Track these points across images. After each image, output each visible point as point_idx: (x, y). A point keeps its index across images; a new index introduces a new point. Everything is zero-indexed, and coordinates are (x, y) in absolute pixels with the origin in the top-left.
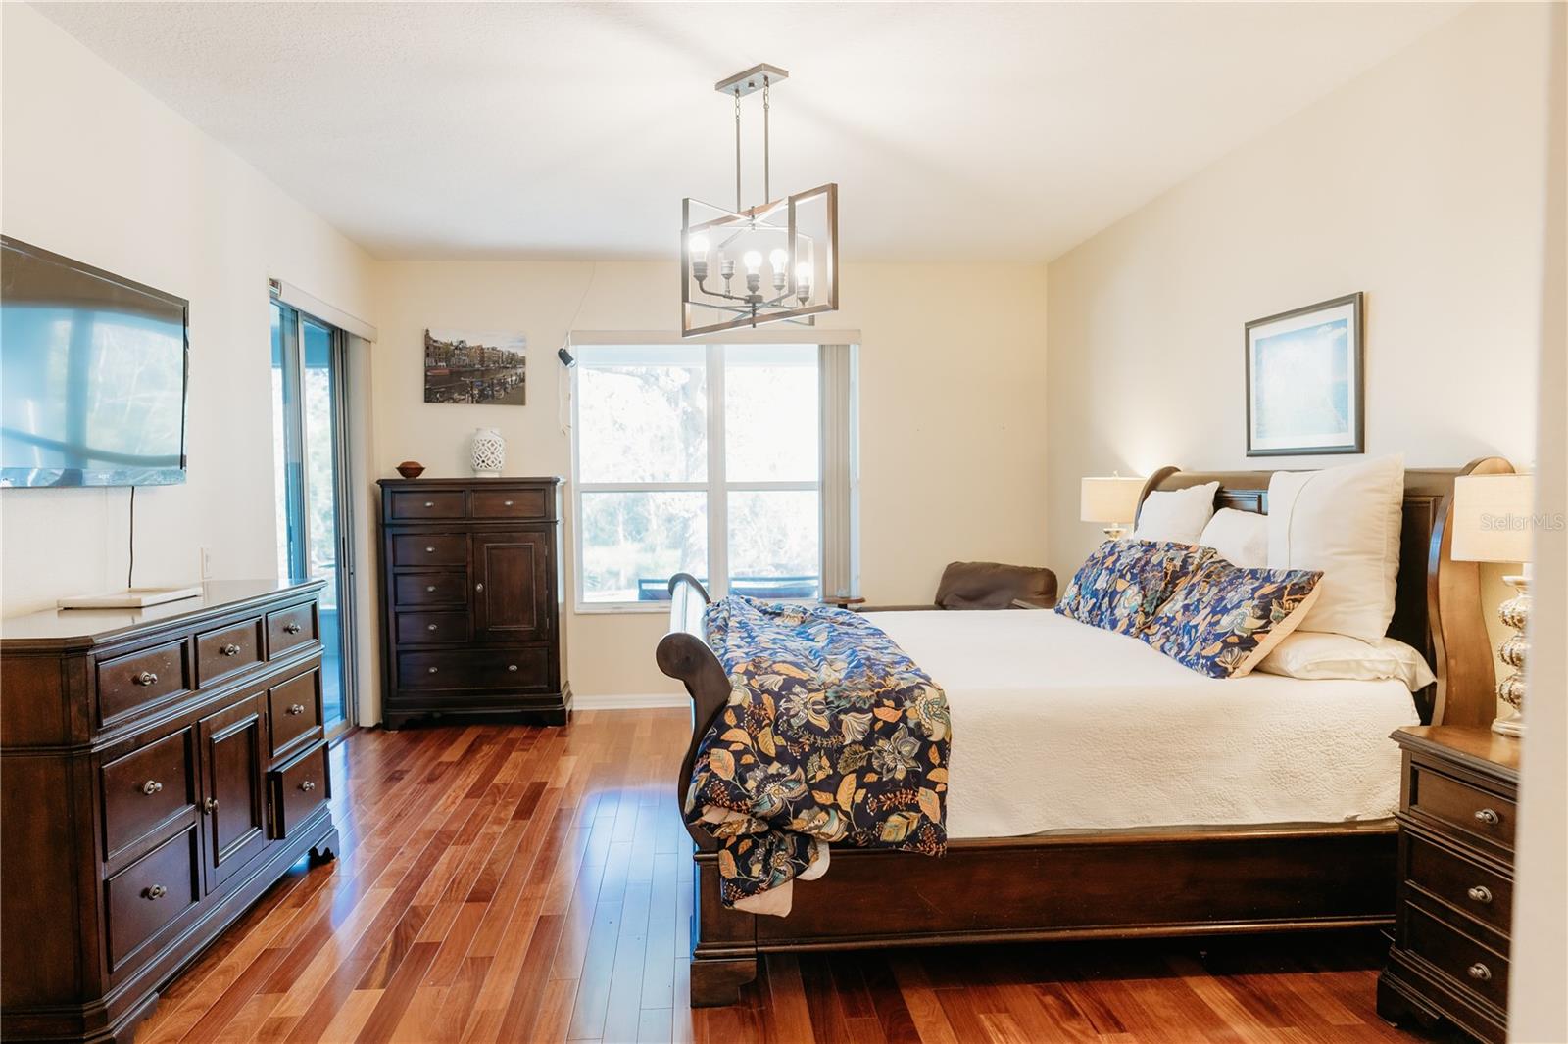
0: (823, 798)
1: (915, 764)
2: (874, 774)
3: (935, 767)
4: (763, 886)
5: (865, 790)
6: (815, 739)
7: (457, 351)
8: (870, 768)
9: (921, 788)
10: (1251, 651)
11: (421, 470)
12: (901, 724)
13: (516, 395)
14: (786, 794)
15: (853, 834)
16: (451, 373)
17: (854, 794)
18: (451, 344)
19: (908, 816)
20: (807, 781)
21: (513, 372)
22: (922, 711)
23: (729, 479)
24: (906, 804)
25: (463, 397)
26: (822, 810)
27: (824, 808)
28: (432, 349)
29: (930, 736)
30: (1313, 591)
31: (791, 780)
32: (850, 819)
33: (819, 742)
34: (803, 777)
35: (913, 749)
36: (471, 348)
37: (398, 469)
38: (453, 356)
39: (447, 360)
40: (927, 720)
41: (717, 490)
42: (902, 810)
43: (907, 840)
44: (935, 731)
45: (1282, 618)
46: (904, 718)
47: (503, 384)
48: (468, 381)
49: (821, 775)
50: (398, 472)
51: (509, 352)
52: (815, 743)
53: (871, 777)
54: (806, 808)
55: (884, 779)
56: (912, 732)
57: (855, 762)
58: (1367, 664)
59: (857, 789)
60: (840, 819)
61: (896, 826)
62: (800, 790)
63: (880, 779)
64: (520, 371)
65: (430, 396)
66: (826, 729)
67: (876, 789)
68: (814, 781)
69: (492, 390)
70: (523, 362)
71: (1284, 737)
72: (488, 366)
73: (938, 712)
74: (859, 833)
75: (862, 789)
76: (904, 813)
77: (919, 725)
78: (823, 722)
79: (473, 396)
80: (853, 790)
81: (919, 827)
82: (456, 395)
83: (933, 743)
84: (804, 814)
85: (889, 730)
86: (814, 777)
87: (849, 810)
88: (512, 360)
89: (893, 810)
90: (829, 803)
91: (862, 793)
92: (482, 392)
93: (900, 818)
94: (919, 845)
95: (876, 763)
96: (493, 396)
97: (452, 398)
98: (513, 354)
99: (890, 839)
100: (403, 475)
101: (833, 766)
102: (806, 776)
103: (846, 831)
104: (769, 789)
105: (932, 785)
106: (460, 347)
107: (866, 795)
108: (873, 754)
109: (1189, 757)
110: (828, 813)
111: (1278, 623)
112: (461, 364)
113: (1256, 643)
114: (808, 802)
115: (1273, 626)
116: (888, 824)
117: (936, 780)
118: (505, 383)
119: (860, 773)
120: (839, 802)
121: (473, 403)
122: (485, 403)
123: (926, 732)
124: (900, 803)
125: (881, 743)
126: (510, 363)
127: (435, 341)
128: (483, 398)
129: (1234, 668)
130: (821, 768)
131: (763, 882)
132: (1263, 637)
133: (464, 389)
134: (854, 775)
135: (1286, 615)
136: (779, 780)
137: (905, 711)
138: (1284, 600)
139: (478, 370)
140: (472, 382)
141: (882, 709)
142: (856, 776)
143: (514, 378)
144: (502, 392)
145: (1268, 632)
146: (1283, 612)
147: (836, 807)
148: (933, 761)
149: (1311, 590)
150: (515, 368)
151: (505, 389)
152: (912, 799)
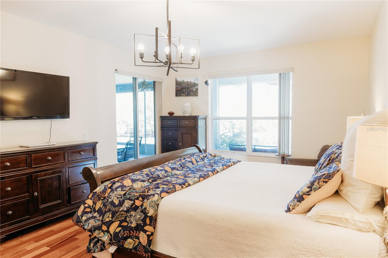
0: (104, 228)
1: (141, 223)
2: (126, 223)
3: (148, 225)
4: (92, 251)
5: (121, 228)
6: (111, 207)
7: (182, 83)
8: (125, 221)
9: (141, 232)
10: (301, 203)
11: (173, 113)
12: (140, 207)
13: (195, 94)
14: (94, 224)
15: (112, 242)
16: (181, 89)
17: (117, 228)
18: (181, 81)
19: (135, 240)
20: (102, 221)
21: (194, 88)
22: (148, 203)
23: (253, 116)
24: (135, 236)
25: (183, 95)
26: (102, 232)
27: (103, 231)
28: (177, 83)
29: (148, 213)
30: (333, 178)
31: (97, 219)
32: (112, 237)
33: (112, 208)
34: (101, 219)
35: (141, 217)
36: (185, 82)
37: (168, 113)
38: (181, 84)
39: (180, 86)
40: (149, 208)
41: (250, 119)
42: (134, 238)
43: (133, 249)
44: (150, 212)
45: (317, 189)
46: (142, 206)
47: (192, 91)
48: (185, 90)
49: (107, 220)
50: (168, 114)
51: (194, 82)
52: (111, 208)
53: (125, 224)
54: (98, 230)
55: (129, 225)
56: (142, 211)
57: (121, 217)
58: (352, 222)
59: (118, 227)
60: (108, 236)
61: (130, 243)
62: (99, 223)
63: (128, 225)
64: (196, 87)
65: (177, 95)
66: (116, 204)
67: (125, 228)
68: (104, 221)
69: (190, 93)
70: (197, 85)
71: (296, 248)
72: (189, 86)
73: (153, 205)
74: (114, 243)
75: (120, 227)
76: (134, 239)
77: (145, 209)
78: (117, 202)
79: (186, 94)
80: (116, 227)
81: (138, 245)
82: (182, 94)
83: (148, 216)
84: (97, 232)
85: (136, 208)
86: (105, 220)
87: (112, 234)
88: (194, 84)
89: (130, 237)
90: (105, 230)
91: (120, 229)
92: (188, 93)
93: (132, 241)
94: (137, 251)
95: (128, 219)
96: (190, 94)
97: (181, 95)
98: (195, 83)
99: (127, 247)
100: (169, 115)
101: (112, 218)
102: (103, 219)
103: (110, 241)
104: (90, 221)
105: (145, 231)
106: (183, 82)
107: (121, 230)
108: (128, 216)
109: (249, 246)
110: (104, 233)
111: (315, 191)
112: (183, 86)
113: (303, 199)
114: (99, 228)
115: (312, 192)
116: (127, 241)
117: (147, 230)
118: (193, 90)
119: (121, 222)
120: (110, 230)
121: (186, 96)
122: (189, 96)
123: (147, 212)
124: (133, 235)
125: (132, 212)
126: (194, 85)
127: (178, 81)
128: (188, 95)
129: (293, 209)
130: (108, 217)
131: (92, 250)
132: (307, 197)
133: (184, 93)
134: (119, 222)
135: (319, 188)
136: (94, 219)
137: (144, 203)
138: (320, 181)
139: (187, 88)
140: (185, 91)
141: (138, 200)
142: (120, 222)
143: (195, 89)
144: (192, 93)
145: (309, 195)
146: (318, 186)
147: (108, 231)
148: (147, 223)
149: (333, 177)
150: (195, 86)
151: (193, 92)
152: (138, 235)
